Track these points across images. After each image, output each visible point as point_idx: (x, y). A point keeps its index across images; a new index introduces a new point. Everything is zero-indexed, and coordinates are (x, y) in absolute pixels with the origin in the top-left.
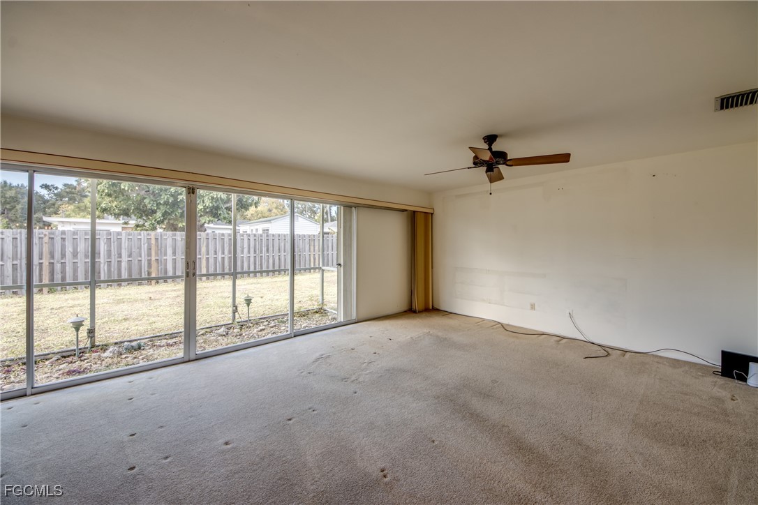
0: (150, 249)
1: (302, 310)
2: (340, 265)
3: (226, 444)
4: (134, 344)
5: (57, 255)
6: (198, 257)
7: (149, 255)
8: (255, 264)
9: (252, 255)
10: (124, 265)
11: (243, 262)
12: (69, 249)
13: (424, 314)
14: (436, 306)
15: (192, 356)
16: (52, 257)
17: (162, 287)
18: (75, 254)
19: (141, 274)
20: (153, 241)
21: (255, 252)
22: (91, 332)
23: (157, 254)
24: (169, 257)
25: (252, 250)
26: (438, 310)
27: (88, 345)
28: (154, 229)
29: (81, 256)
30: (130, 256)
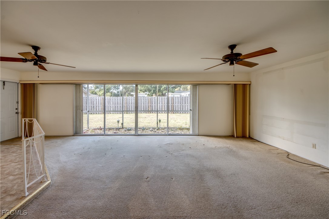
0: (148, 102)
1: (182, 127)
2: (191, 110)
3: (124, 156)
4: (129, 129)
5: (128, 103)
6: (138, 105)
7: (148, 104)
8: (180, 108)
9: (179, 105)
10: (142, 107)
11: (176, 107)
12: (130, 102)
13: (242, 139)
14: (251, 136)
15: (137, 135)
16: (127, 104)
17: (151, 114)
18: (132, 104)
19: (146, 110)
20: (149, 100)
21: (180, 104)
22: (122, 124)
23: (150, 104)
24: (154, 105)
25: (179, 103)
26: (252, 139)
27: (121, 127)
28: (152, 96)
29: (133, 104)
30: (144, 104)
